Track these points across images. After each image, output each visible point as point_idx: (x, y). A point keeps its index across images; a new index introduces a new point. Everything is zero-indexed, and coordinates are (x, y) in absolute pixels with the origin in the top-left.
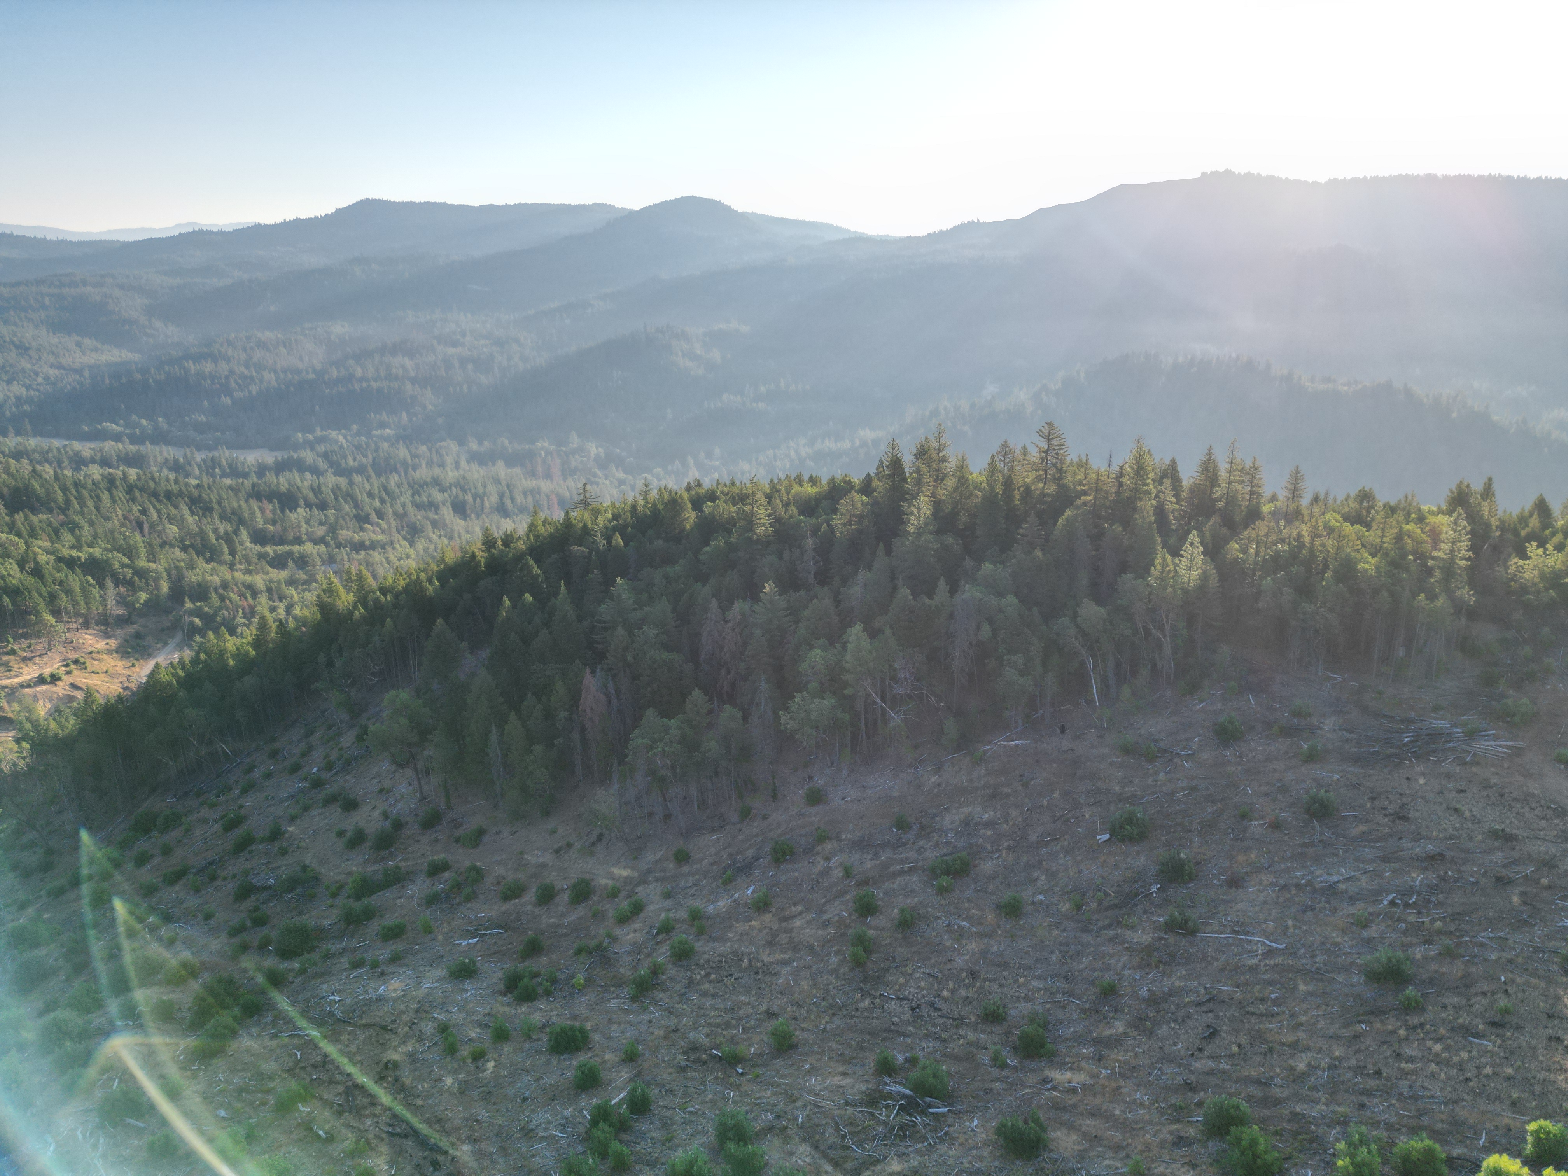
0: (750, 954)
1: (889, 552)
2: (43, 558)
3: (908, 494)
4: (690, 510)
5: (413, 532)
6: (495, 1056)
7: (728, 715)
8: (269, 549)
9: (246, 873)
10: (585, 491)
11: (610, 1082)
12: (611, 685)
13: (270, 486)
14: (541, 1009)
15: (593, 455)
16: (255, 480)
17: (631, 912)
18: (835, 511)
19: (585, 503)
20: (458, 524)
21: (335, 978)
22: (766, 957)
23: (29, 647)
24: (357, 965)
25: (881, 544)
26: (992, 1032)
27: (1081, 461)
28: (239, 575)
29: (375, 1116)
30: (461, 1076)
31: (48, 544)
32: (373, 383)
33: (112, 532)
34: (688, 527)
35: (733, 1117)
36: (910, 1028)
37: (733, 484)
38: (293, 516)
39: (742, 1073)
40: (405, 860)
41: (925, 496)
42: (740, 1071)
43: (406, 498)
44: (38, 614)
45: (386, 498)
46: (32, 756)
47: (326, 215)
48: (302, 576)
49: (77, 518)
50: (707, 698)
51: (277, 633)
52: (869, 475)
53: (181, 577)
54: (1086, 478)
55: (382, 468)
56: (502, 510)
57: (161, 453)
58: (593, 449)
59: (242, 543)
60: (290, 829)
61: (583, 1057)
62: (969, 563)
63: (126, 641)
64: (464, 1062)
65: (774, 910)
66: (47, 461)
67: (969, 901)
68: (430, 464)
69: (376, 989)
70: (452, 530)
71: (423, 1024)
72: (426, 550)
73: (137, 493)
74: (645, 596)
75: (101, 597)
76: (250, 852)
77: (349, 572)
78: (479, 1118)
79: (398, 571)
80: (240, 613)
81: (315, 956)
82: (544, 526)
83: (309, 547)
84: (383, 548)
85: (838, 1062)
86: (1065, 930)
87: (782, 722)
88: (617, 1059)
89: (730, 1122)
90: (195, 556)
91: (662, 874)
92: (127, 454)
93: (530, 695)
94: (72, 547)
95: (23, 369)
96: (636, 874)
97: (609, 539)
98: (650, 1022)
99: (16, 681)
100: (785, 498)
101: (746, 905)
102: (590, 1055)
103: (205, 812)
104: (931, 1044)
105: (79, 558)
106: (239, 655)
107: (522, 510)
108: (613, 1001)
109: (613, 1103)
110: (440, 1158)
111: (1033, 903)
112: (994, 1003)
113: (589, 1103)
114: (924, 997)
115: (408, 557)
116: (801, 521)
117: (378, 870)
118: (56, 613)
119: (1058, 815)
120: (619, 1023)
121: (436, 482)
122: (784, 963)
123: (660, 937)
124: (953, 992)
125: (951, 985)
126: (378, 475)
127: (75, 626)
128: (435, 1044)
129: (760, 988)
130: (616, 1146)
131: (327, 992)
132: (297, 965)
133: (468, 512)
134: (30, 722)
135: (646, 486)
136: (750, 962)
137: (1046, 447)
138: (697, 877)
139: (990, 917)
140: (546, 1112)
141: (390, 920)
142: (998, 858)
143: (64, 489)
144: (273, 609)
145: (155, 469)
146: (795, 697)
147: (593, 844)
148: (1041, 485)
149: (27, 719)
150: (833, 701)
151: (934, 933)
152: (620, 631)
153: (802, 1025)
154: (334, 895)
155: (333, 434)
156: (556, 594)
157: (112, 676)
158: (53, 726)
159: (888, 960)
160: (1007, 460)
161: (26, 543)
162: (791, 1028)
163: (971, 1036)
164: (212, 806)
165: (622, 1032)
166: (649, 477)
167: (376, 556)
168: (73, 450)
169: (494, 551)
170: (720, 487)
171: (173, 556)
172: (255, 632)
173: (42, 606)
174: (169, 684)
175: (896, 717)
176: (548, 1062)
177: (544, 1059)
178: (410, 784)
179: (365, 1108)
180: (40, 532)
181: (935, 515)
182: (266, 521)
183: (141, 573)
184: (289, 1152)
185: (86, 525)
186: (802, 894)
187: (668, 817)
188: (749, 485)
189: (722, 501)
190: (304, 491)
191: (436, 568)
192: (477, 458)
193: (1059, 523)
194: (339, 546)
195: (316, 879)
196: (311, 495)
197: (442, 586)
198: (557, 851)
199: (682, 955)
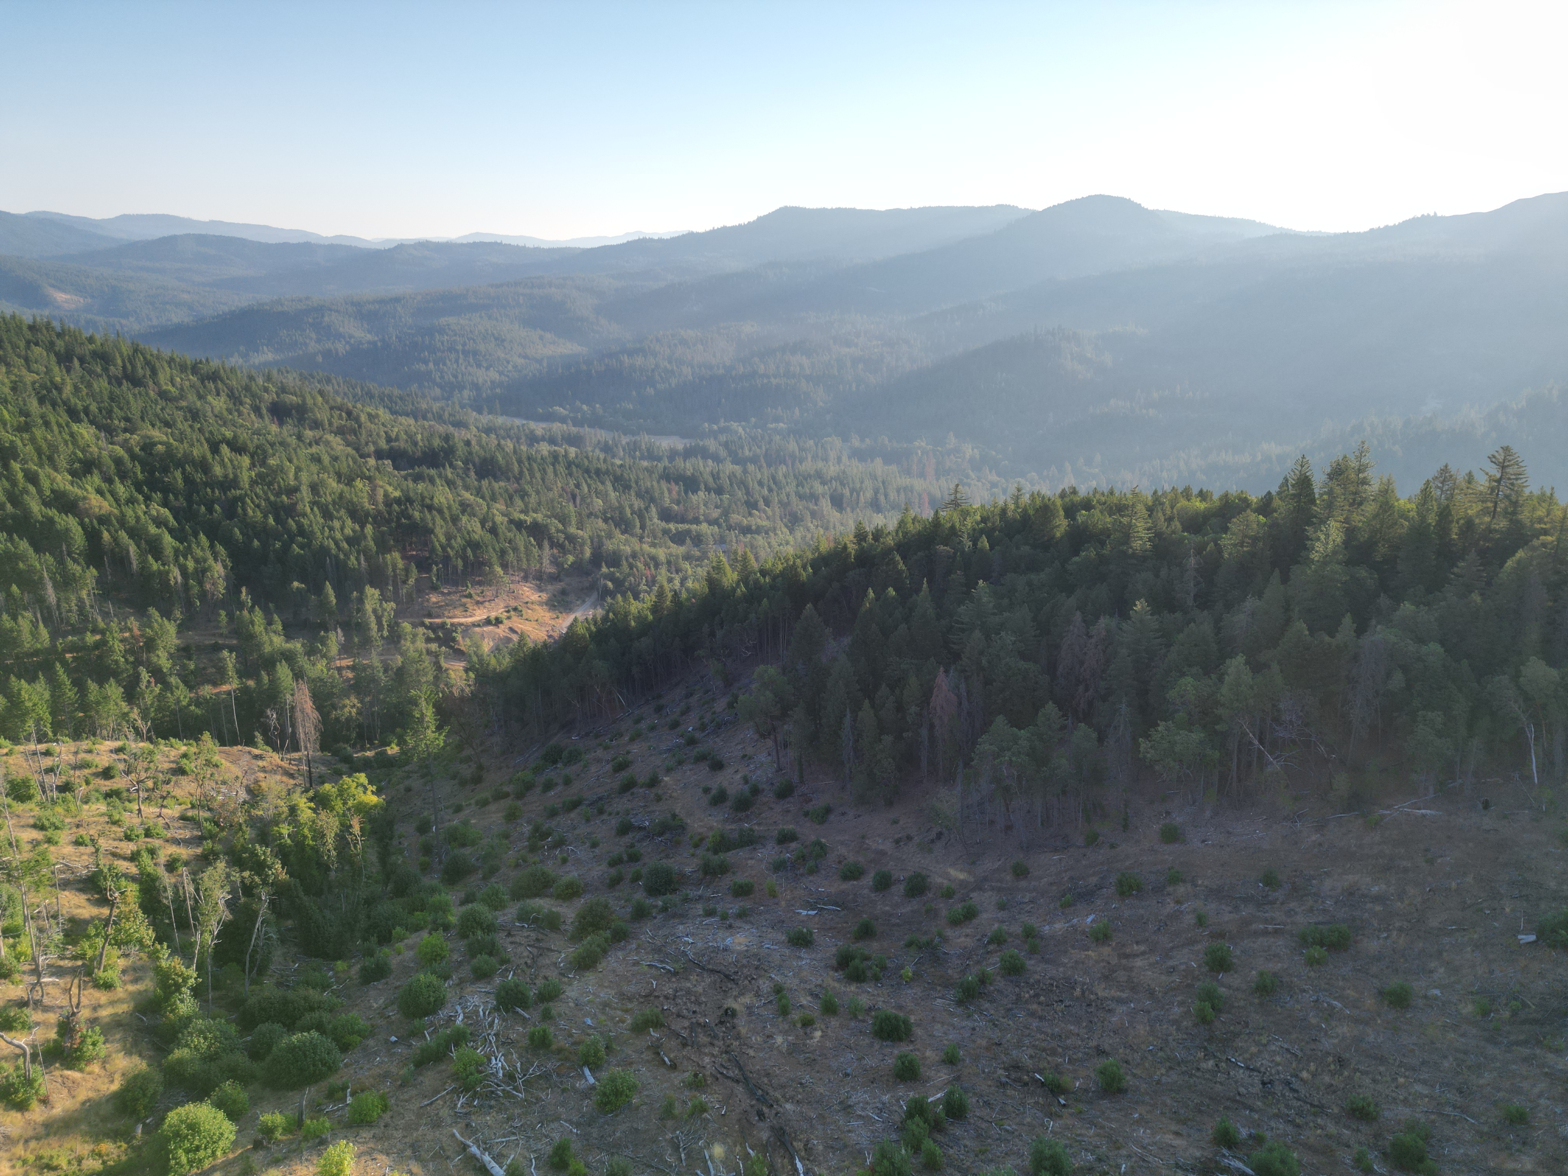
0: (1084, 984)
1: (1285, 580)
2: (499, 519)
3: (1315, 517)
4: (1062, 517)
5: (794, 521)
6: (823, 1027)
7: (1083, 735)
8: (672, 526)
9: (627, 812)
10: (956, 492)
11: (929, 1079)
12: (963, 686)
13: (677, 470)
14: (869, 992)
15: (967, 456)
16: (667, 463)
17: (964, 916)
18: (1226, 530)
19: (955, 503)
20: (834, 516)
21: (690, 921)
22: (1102, 991)
23: (482, 593)
24: (710, 913)
25: (1277, 571)
26: (1358, 1130)
27: (1543, 494)
28: (646, 547)
29: (713, 1055)
30: (790, 1038)
31: (504, 507)
32: (772, 380)
33: (552, 501)
34: (1058, 535)
35: (1050, 1147)
36: (1259, 1103)
37: (1112, 493)
38: (694, 498)
39: (1064, 1105)
40: (759, 824)
41: (1336, 521)
42: (1063, 1102)
43: (791, 488)
44: (491, 566)
45: (774, 486)
46: (475, 684)
47: (749, 223)
48: (696, 552)
49: (528, 488)
50: (1061, 713)
51: (671, 602)
52: (1269, 493)
53: (601, 544)
54: (1548, 515)
55: (774, 459)
56: (875, 506)
57: (595, 435)
58: (969, 450)
59: (651, 519)
60: (666, 779)
61: (904, 1048)
62: (1384, 601)
63: (555, 596)
64: (794, 1025)
65: (1114, 944)
66: (509, 436)
67: (1344, 979)
68: (815, 458)
69: (724, 940)
70: (828, 521)
71: (761, 982)
72: (803, 538)
73: (574, 469)
74: (1006, 601)
75: (539, 556)
76: (632, 794)
77: (735, 553)
78: (803, 1081)
79: (777, 556)
80: (644, 581)
81: (675, 898)
82: (913, 523)
83: (704, 527)
84: (767, 533)
85: (1171, 1119)
86: (1463, 1035)
87: (1142, 749)
88: (937, 1058)
89: (1047, 1152)
90: (613, 528)
91: (999, 884)
92: (569, 435)
93: (884, 686)
94: (521, 512)
95: (499, 357)
96: (972, 879)
97: (975, 542)
98: (974, 1029)
99: (470, 620)
100: (1168, 512)
101: (1083, 932)
102: (911, 1047)
103: (600, 753)
104: (1281, 1126)
105: (526, 521)
106: (640, 618)
107: (894, 507)
108: (939, 1000)
109: (929, 1100)
110: (765, 1110)
111: (1426, 997)
112: (1364, 1099)
113: (907, 1094)
114: (1278, 1073)
115: (787, 543)
116: (1184, 538)
117: (735, 830)
118: (505, 566)
119: (1469, 902)
120: (943, 1024)
121: (819, 476)
122: (1120, 1001)
123: (991, 947)
124: (1314, 1075)
125: (1312, 1067)
126: (769, 465)
127: (517, 578)
128: (770, 1002)
129: (1091, 1022)
130: (928, 1144)
131: (682, 933)
132: (660, 903)
133: (844, 505)
134: (477, 656)
135: (1019, 490)
136: (1083, 992)
137: (1498, 476)
138: (1034, 894)
139: (1370, 1002)
140: (865, 1092)
141: (741, 878)
142: (1386, 938)
143: (520, 462)
144: (670, 580)
145: (590, 449)
146: (1159, 725)
147: (932, 841)
148: (1487, 519)
149: (475, 653)
150: (1202, 735)
151: (1298, 1007)
152: (977, 634)
153: (1134, 1071)
154: (696, 846)
155: (734, 425)
156: (918, 591)
157: (541, 625)
158: (493, 662)
159: (1239, 1023)
160: (1446, 487)
161: (488, 505)
162: (1122, 1071)
163: (1332, 1129)
164: (606, 748)
165: (945, 1033)
166: (1022, 481)
167: (760, 540)
168: (529, 429)
169: (864, 544)
170: (1097, 496)
171: (596, 526)
172: (654, 599)
173: (495, 559)
174: (583, 636)
175: (1275, 762)
176: (871, 1045)
177: (867, 1041)
178: (769, 755)
179: (705, 1046)
180: (499, 497)
181: (1346, 543)
182: (672, 501)
183: (571, 538)
184: (639, 1070)
185: (534, 493)
186: (1147, 934)
187: (1009, 828)
188: (1129, 496)
189: (1098, 510)
190: (705, 476)
191: (810, 556)
192: (859, 455)
193: (1507, 565)
194: (730, 528)
195: (682, 827)
196: (711, 480)
197: (815, 573)
198: (897, 842)
199: (1013, 970)
